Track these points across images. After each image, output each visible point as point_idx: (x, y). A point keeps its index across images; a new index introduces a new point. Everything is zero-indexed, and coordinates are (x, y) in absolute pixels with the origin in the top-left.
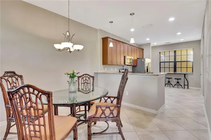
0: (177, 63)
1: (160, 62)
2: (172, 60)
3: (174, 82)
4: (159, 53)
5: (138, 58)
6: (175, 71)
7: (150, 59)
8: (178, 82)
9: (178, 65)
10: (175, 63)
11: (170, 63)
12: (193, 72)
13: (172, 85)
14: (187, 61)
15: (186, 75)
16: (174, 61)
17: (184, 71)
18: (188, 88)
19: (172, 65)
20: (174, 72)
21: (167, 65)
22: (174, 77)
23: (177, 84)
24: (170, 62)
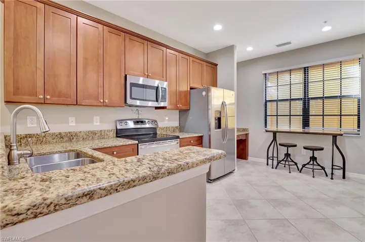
0: (311, 102)
1: (266, 101)
2: (298, 93)
3: (301, 156)
4: (263, 77)
5: (191, 88)
6: (306, 123)
7: (232, 90)
8: (313, 158)
9: (315, 108)
10: (306, 101)
11: (292, 102)
12: (359, 127)
13: (296, 164)
14: (341, 97)
15: (338, 137)
16: (302, 96)
17: (332, 126)
18: (344, 177)
19: (298, 107)
20: (304, 127)
21: (284, 108)
22: (301, 142)
23: (311, 163)
24: (291, 100)
